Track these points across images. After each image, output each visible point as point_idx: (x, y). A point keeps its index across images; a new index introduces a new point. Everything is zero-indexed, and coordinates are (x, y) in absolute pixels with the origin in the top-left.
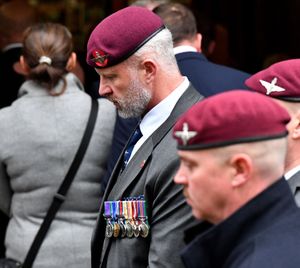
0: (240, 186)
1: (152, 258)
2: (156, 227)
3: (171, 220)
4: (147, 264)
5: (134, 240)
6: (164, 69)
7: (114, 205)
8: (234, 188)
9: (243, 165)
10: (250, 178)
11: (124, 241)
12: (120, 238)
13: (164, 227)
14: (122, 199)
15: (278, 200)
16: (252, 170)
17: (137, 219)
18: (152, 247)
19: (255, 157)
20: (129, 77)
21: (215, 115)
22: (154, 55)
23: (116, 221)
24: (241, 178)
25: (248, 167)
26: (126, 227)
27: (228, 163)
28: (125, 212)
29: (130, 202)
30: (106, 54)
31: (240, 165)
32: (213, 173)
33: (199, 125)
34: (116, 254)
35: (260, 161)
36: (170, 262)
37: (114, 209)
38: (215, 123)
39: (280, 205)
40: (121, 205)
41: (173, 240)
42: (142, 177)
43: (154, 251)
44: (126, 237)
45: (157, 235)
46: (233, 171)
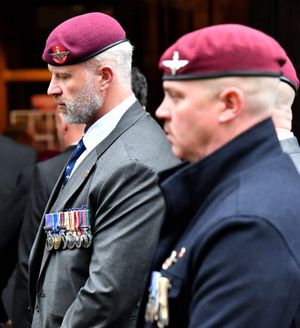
0: (228, 123)
1: (93, 268)
2: (99, 237)
3: (114, 228)
4: (88, 276)
5: (76, 252)
6: (119, 81)
7: (55, 216)
8: (222, 123)
9: (233, 100)
10: (240, 115)
11: (64, 253)
12: (61, 249)
13: (107, 237)
14: (64, 210)
15: (264, 140)
16: (243, 105)
17: (80, 229)
18: (93, 258)
19: (247, 93)
20: (83, 79)
21: (210, 44)
22: (114, 63)
23: (58, 233)
24: (229, 114)
25: (239, 102)
26: (68, 238)
27: (217, 97)
28: (67, 223)
29: (72, 212)
30: (66, 50)
31: (229, 100)
32: (201, 106)
33: (192, 54)
34: (56, 267)
35: (252, 98)
36: (113, 272)
37: (56, 221)
38: (209, 52)
39: (267, 145)
40: (62, 216)
41: (117, 249)
42: (85, 188)
43: (97, 262)
44: (67, 248)
45: (99, 245)
46: (222, 105)
